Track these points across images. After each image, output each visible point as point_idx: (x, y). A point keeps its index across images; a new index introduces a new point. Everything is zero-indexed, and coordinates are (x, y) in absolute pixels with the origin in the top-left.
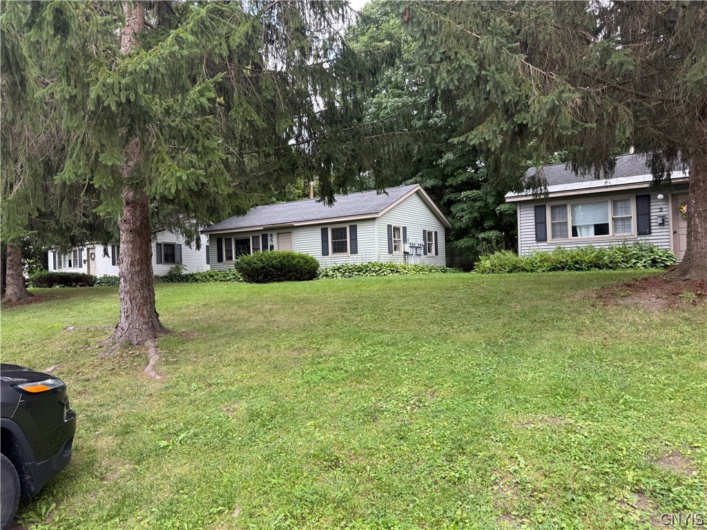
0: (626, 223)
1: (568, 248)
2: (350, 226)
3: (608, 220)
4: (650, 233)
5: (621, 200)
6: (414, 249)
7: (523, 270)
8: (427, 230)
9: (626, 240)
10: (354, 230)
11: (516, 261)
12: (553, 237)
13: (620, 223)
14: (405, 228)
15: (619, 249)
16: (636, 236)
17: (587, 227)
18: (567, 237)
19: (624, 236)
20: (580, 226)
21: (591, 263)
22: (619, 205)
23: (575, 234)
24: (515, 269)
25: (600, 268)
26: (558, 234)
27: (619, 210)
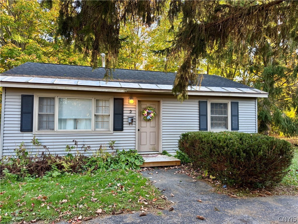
0: (106, 120)
3: (91, 116)
4: (122, 130)
5: (103, 101)
12: (40, 128)
16: (112, 132)
18: (53, 129)
19: (102, 131)
22: (101, 104)
26: (45, 125)
27: (100, 108)
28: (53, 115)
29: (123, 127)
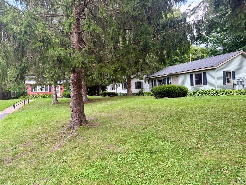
2: (203, 73)
6: (240, 82)
10: (205, 74)
14: (234, 72)
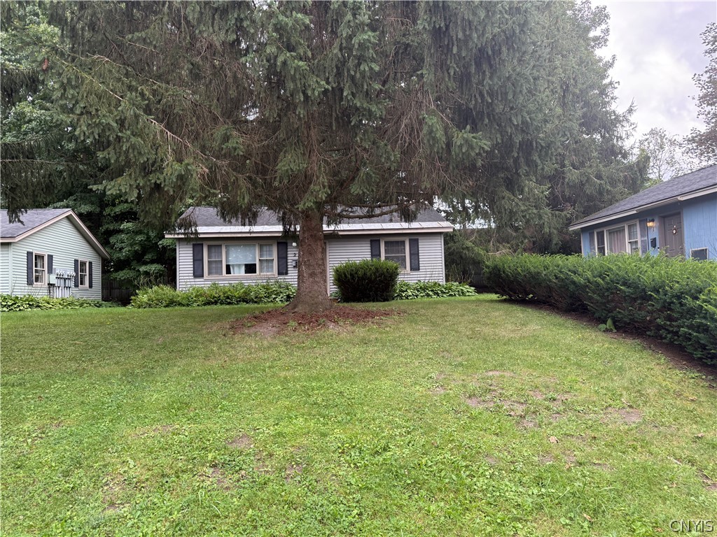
0: (270, 265)
1: (221, 284)
3: (255, 261)
4: (287, 273)
5: (266, 245)
6: (62, 281)
7: (179, 305)
8: (80, 259)
9: (269, 279)
11: (173, 296)
12: (210, 273)
13: (265, 264)
14: (50, 257)
15: (263, 287)
16: (277, 275)
17: (239, 266)
18: (222, 274)
19: (267, 275)
20: (233, 265)
21: (239, 298)
22: (265, 249)
23: (228, 272)
24: (172, 303)
25: (247, 303)
26: (214, 271)
27: (265, 253)
28: (221, 261)
29: (287, 271)
